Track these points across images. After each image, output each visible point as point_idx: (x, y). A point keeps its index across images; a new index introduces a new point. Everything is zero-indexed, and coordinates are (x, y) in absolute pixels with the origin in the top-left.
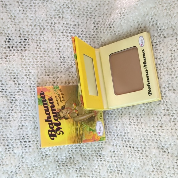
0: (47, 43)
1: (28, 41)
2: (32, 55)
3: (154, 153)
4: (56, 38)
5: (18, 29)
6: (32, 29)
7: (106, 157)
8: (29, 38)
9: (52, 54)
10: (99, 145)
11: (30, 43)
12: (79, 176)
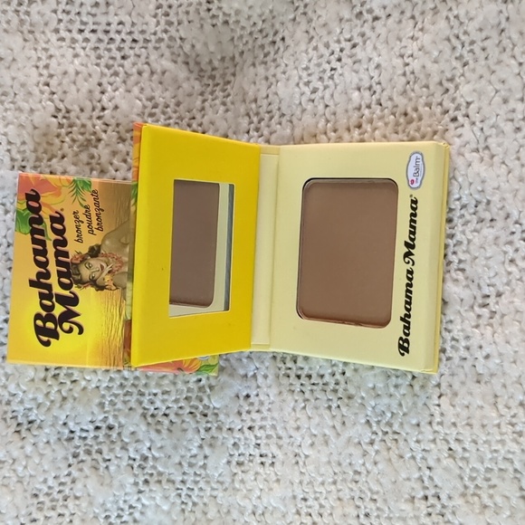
0: (9, 68)
3: (371, 385)
4: (36, 49)
7: (222, 417)
9: (27, 102)
10: (200, 380)
12: (141, 483)
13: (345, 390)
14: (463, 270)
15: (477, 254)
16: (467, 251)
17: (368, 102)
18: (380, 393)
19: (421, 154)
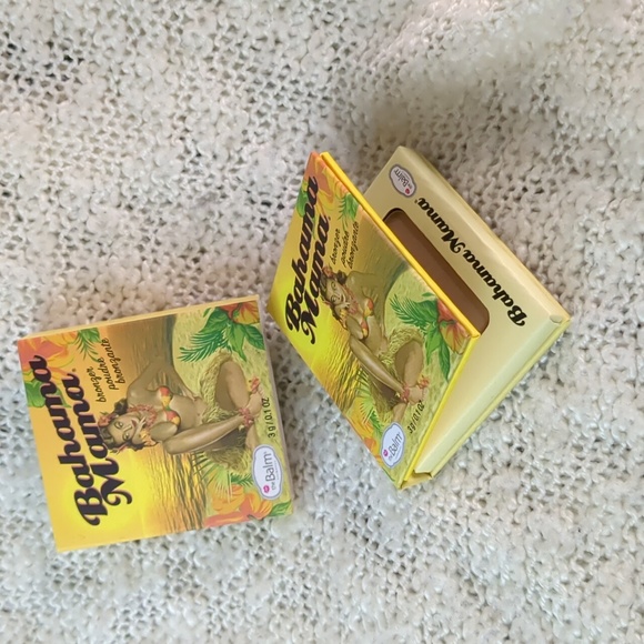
0: (144, 89)
1: (78, 67)
2: (83, 121)
3: (438, 590)
4: (179, 75)
5: (48, 15)
6: (99, 25)
8: (80, 56)
9: (154, 134)
11: (83, 75)
12: (172, 588)
13: (410, 580)
18: (444, 602)
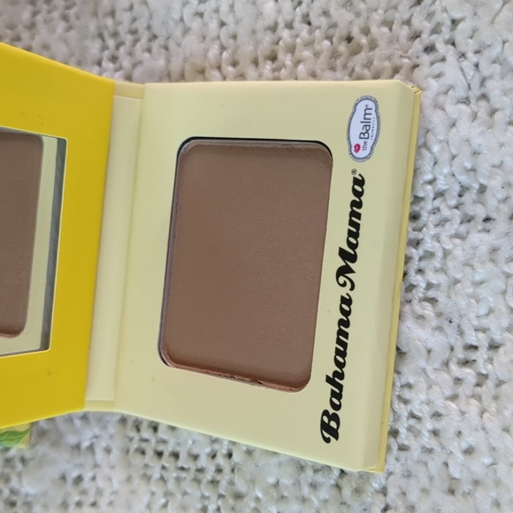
13: (231, 483)
14: (433, 301)
15: (459, 276)
16: (443, 270)
17: (288, 18)
18: (285, 494)
19: (375, 102)
